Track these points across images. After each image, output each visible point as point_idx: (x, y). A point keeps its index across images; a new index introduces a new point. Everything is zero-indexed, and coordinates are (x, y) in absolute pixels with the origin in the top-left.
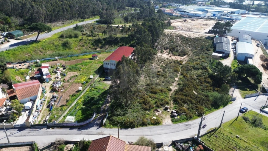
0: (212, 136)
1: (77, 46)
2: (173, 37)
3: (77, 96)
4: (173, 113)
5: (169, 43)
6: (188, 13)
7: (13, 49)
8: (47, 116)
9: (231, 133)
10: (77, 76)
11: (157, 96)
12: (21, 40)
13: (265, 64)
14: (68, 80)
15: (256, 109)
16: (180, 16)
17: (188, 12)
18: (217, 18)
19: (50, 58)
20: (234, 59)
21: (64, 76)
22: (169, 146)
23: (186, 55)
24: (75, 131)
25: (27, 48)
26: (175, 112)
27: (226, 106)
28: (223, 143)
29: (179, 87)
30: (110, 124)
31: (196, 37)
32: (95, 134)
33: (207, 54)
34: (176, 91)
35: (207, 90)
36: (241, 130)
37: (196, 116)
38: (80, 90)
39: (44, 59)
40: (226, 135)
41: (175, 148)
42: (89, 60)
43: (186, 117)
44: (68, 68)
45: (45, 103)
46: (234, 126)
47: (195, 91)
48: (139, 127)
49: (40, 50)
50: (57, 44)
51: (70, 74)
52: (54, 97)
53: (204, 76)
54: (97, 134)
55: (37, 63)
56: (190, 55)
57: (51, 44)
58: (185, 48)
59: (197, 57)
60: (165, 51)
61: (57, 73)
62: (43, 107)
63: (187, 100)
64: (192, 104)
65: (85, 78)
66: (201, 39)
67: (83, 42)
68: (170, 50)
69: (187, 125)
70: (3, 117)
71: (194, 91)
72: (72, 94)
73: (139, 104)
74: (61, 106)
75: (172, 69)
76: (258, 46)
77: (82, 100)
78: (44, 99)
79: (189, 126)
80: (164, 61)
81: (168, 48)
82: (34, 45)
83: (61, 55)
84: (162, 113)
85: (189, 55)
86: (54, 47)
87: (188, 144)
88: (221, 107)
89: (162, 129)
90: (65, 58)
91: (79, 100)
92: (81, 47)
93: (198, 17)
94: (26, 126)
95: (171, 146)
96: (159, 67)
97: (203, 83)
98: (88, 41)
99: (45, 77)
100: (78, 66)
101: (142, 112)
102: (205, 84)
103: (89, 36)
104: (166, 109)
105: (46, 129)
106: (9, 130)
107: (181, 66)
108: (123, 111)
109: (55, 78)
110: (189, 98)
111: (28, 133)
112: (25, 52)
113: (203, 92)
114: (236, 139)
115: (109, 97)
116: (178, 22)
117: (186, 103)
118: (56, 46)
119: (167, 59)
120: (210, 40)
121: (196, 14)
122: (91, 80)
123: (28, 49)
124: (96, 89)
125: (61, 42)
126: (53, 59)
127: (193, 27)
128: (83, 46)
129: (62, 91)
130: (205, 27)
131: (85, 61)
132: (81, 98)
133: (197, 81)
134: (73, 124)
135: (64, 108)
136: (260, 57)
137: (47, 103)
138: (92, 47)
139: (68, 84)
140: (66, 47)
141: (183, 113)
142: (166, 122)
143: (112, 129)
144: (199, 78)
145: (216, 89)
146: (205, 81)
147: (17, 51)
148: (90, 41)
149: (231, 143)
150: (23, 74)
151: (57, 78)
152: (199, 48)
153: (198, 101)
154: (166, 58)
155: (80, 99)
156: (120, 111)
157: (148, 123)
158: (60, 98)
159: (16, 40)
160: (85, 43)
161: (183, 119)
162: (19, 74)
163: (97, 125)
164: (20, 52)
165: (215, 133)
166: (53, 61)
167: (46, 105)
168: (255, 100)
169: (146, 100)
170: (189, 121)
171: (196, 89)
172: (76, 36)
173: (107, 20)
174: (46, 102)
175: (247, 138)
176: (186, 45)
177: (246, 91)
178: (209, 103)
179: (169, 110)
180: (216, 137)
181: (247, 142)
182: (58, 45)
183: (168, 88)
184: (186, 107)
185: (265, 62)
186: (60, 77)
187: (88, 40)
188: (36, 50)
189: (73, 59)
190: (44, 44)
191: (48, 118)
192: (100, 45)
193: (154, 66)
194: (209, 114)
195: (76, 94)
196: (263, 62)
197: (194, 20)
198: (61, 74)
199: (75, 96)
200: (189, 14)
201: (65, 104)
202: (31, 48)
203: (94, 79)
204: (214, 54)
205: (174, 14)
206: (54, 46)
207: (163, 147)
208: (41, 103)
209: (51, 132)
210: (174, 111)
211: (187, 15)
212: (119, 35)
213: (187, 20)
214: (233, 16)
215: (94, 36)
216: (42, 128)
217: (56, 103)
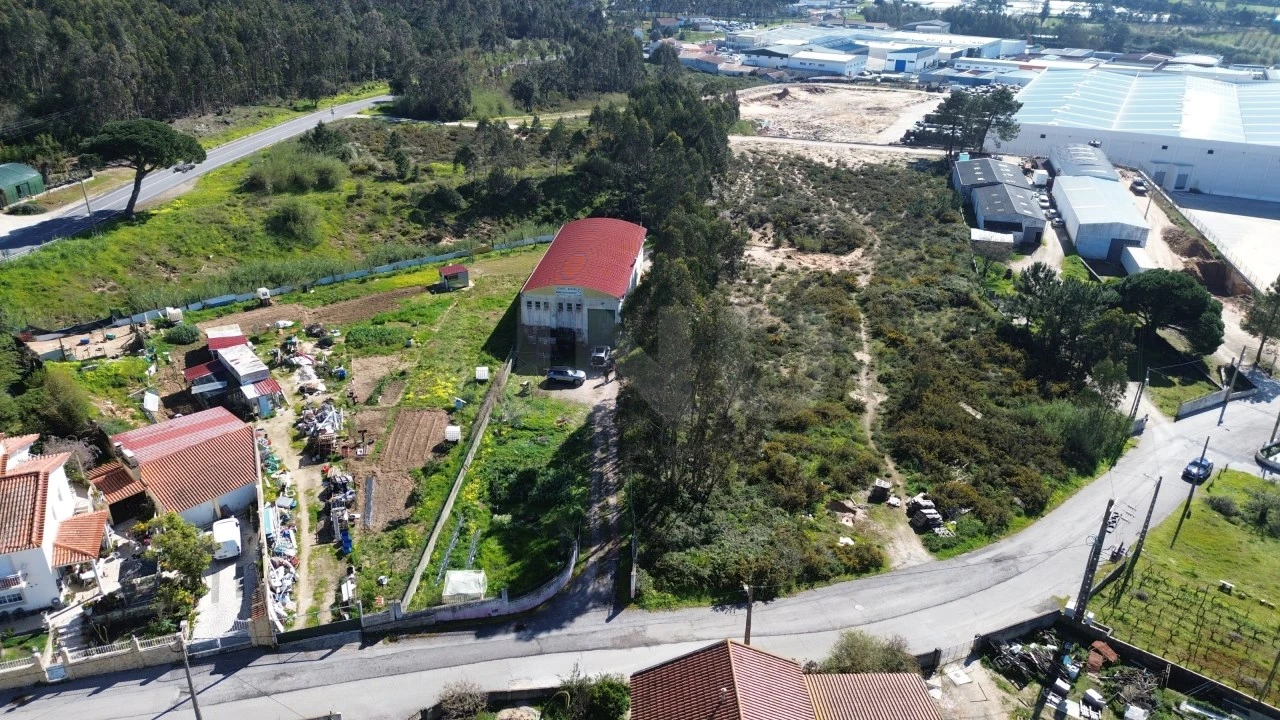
0: (1125, 599)
1: (341, 230)
2: (773, 169)
3: (449, 471)
4: (925, 511)
5: (764, 196)
6: (785, 61)
7: (24, 259)
8: (341, 582)
9: (1195, 576)
10: (403, 373)
11: (811, 439)
12: (43, 211)
13: (1197, 269)
14: (371, 398)
15: (1242, 459)
16: (753, 74)
17: (786, 56)
18: (915, 79)
19: (232, 297)
20: (1066, 254)
21: (341, 377)
22: (967, 664)
23: (858, 246)
24: (506, 640)
25: (92, 250)
26: (930, 508)
27: (1120, 461)
28: (1183, 622)
29: (892, 392)
30: (659, 588)
31: (872, 167)
32: (609, 644)
33: (946, 235)
34: (884, 411)
35: (1014, 394)
36: (1227, 558)
37: (1019, 515)
38: (455, 443)
39: (198, 305)
40: (1176, 584)
41: (997, 670)
42: (428, 296)
43: (979, 523)
44: (343, 340)
45: (299, 521)
46: (1189, 542)
47: (968, 404)
48: (795, 588)
49: (163, 258)
50: (243, 223)
51: (366, 370)
52: (333, 487)
53: (973, 333)
54: (618, 642)
55: (169, 324)
56: (876, 247)
57: (213, 226)
58: (840, 215)
59: (910, 253)
60: (756, 235)
61: (299, 366)
62: (298, 540)
63: (954, 448)
64: (980, 462)
65: (447, 379)
66: (894, 174)
67: (366, 210)
68: (776, 225)
69: (998, 560)
70: (112, 609)
71: (963, 405)
72: (419, 465)
73: (750, 483)
74: (388, 529)
75: (823, 312)
76: (1140, 193)
77: (475, 486)
78: (288, 502)
79: (1011, 562)
80: (773, 280)
81: (768, 220)
82: (124, 234)
83: (278, 276)
84: (871, 515)
85: (872, 244)
86: (231, 242)
87: (1045, 642)
88: (1103, 467)
89: (898, 588)
90: (305, 290)
91: (462, 488)
92: (362, 232)
93: (836, 75)
94: (254, 642)
95: (976, 664)
96: (760, 306)
97: (987, 366)
98: (390, 204)
99: (250, 391)
100: (389, 326)
101: (783, 520)
102: (994, 372)
103: (385, 178)
104: (880, 496)
105: (361, 648)
106: (167, 676)
107: (854, 295)
108: (693, 525)
109: (297, 394)
110: (962, 439)
111: (276, 678)
112: (87, 274)
113: (1000, 404)
114: (1224, 600)
115: (602, 462)
116: (752, 100)
117: (952, 459)
118: (241, 235)
119: (781, 268)
120: (934, 176)
121: (822, 63)
122: (482, 390)
123: (100, 254)
124: (525, 428)
125: (259, 213)
126: (245, 297)
127: (827, 123)
128: (371, 228)
129: (359, 451)
130: (877, 117)
131: (415, 300)
132: (468, 480)
133: (953, 360)
134: (487, 606)
135: (412, 533)
136: (1165, 239)
137: (311, 520)
138: (417, 231)
139: (378, 415)
140: (291, 235)
141: (962, 506)
142: (904, 554)
143: (677, 614)
144: (960, 343)
145: (1055, 388)
146: (992, 359)
147: (46, 268)
148: (400, 202)
149: (1209, 616)
150: (121, 385)
151: (311, 394)
152: (900, 212)
153: (1002, 449)
154: (774, 266)
155: (465, 483)
156: (679, 527)
157: (832, 571)
158: (368, 491)
159: (12, 217)
160: (376, 211)
161: (973, 536)
162: (102, 386)
163: (601, 600)
164: (66, 276)
165: (1130, 583)
166: (247, 309)
167: (310, 530)
168: (1220, 422)
169: (779, 462)
170: (997, 539)
171: (971, 397)
172: (325, 183)
173: (438, 100)
174: (304, 516)
175: (1260, 587)
176: (842, 203)
177: (1172, 390)
178: (1053, 450)
179: (893, 500)
180: (1141, 598)
181: (1272, 608)
182: (249, 229)
183: (846, 398)
184: (959, 478)
185: (1195, 258)
186: (322, 387)
187: (388, 200)
188: (139, 262)
189: (349, 294)
190: (178, 229)
191: (348, 591)
192: (450, 220)
193: (739, 304)
194: (1069, 502)
195: (442, 461)
196: (1184, 259)
197: (823, 91)
198: (323, 372)
199: (437, 471)
200: (792, 63)
201: (406, 514)
202: (115, 249)
203: (496, 381)
204: (977, 234)
205: (722, 67)
206: (229, 237)
207: (942, 673)
208: (283, 524)
209: (388, 657)
210: (919, 498)
211: (784, 67)
212: (534, 171)
213: (790, 90)
214: (982, 68)
215: (409, 175)
216: (336, 647)
217: (357, 516)
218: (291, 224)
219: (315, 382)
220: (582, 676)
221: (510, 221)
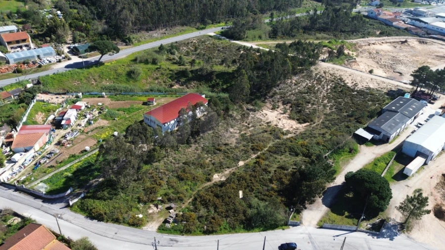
1: (148, 78)
2: (322, 82)
3: (77, 158)
5: (301, 93)
6: (426, 25)
8: (25, 176)
10: (103, 127)
11: (179, 184)
12: (87, 58)
14: (88, 132)
20: (393, 150)
21: (90, 124)
23: (308, 122)
25: (79, 73)
29: (229, 179)
31: (368, 89)
33: (349, 127)
34: (216, 184)
38: (86, 151)
39: (89, 94)
42: (140, 105)
43: (183, 228)
44: (105, 113)
45: (37, 158)
47: (244, 192)
49: (95, 78)
50: (121, 71)
51: (98, 123)
57: (113, 71)
58: (321, 107)
59: (324, 131)
60: (282, 107)
61: (86, 117)
62: (31, 163)
63: (211, 204)
64: (215, 211)
65: (109, 132)
66: (373, 95)
67: (159, 73)
68: (291, 107)
71: (241, 192)
72: (74, 154)
74: (49, 167)
75: (254, 144)
77: (79, 164)
78: (40, 153)
79: (175, 242)
80: (258, 127)
81: (290, 103)
82: (92, 69)
83: (116, 89)
84: (160, 212)
85: (314, 123)
90: (116, 95)
91: (76, 163)
92: (154, 79)
96: (237, 135)
99: (64, 122)
100: (119, 112)
101: (133, 203)
103: (175, 63)
104: (169, 208)
105: (13, 191)
107: (277, 140)
108: (109, 194)
109: (77, 125)
112: (74, 79)
113: (256, 196)
116: (386, 43)
117: (207, 207)
118: (119, 75)
119: (268, 123)
123: (81, 74)
125: (128, 69)
127: (406, 59)
128: (157, 78)
129: (68, 145)
131: (136, 106)
132: (80, 161)
134: (42, 194)
135: (50, 170)
137: (39, 159)
138: (170, 82)
139: (84, 137)
140: (131, 77)
142: (151, 226)
144: (280, 171)
146: (280, 180)
148: (171, 72)
150: (49, 112)
151: (79, 126)
152: (347, 112)
154: (268, 121)
155: (78, 162)
156: (105, 193)
157: (124, 221)
158: (58, 156)
159: (78, 58)
161: (176, 230)
162: (45, 111)
164: (69, 79)
166: (99, 97)
167: (36, 161)
171: (250, 189)
172: (154, 62)
174: (39, 157)
176: (329, 102)
177: (338, 217)
179: (172, 211)
182: (121, 73)
183: (211, 175)
184: (201, 212)
186: (83, 125)
187: (168, 71)
188: (89, 78)
189: (124, 99)
190: (104, 70)
191: (24, 178)
192: (183, 80)
193: (231, 132)
195: (78, 155)
197: (426, 43)
198: (88, 121)
199: (75, 157)
200: (429, 26)
201: (56, 165)
202: (86, 73)
204: (360, 131)
205: (395, 23)
206: (115, 75)
208: (33, 157)
209: (14, 196)
211: (425, 28)
213: (408, 40)
215: (182, 63)
216: (10, 189)
217: (48, 161)
218: (132, 74)
219: (84, 123)
221: (201, 84)
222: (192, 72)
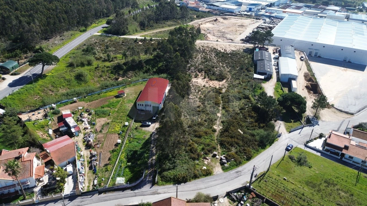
0: (262, 181)
1: (94, 77)
2: (207, 53)
3: (118, 151)
4: (223, 160)
5: (203, 62)
6: (218, 8)
7: (17, 92)
8: (94, 180)
9: (279, 176)
10: (108, 123)
11: (202, 140)
12: (19, 74)
13: (310, 85)
14: (101, 131)
15: (301, 144)
16: (209, 12)
17: (218, 6)
18: (253, 14)
19: (68, 100)
20: (277, 82)
21: (94, 124)
22: (224, 198)
23: (225, 79)
24: (129, 192)
25: (33, 88)
26: (225, 159)
27: (273, 145)
28: (273, 187)
29: (224, 126)
30: (162, 181)
31: (233, 51)
32: (150, 194)
33: (248, 76)
34: (220, 131)
35: (252, 127)
36: (288, 171)
37: (245, 160)
38: (119, 144)
39: (60, 103)
40: (274, 178)
41: (230, 199)
42: (115, 99)
43: (235, 163)
44: (94, 113)
45: (85, 164)
46: (281, 167)
47: (240, 130)
48: (191, 180)
49: (50, 88)
50: (69, 77)
51: (100, 122)
52: (92, 156)
53: (247, 107)
54: (152, 193)
55: (53, 109)
56: (229, 79)
57: (62, 79)
58: (222, 68)
59: (237, 82)
60: (200, 74)
61: (84, 121)
62: (85, 169)
63: (234, 143)
64: (239, 146)
65: (119, 125)
66: (239, 54)
67: (100, 71)
68: (205, 73)
69: (237, 172)
70: (47, 187)
71: (239, 130)
72: (112, 149)
73: (186, 152)
74: (104, 166)
75: (212, 101)
76: (302, 60)
77: (124, 155)
78: (82, 160)
79: (240, 173)
80: (202, 90)
81: (203, 70)
82: (41, 82)
83: (78, 93)
84: (212, 161)
85: (228, 79)
86: (67, 83)
87: (241, 193)
88: (267, 147)
89: (214, 179)
90: (85, 97)
91: (121, 155)
92: (99, 77)
93: (231, 13)
94: (76, 194)
95: (226, 197)
96: (197, 99)
97: (248, 118)
98: (106, 69)
99: (73, 130)
100: (105, 109)
101: (191, 163)
102: (249, 120)
103: (105, 61)
104: (214, 156)
105: (99, 195)
106: (59, 202)
107: (221, 95)
108: (171, 164)
109: (84, 129)
110: (236, 140)
111: (81, 202)
112: (32, 94)
113: (248, 129)
114: (284, 182)
115: (153, 148)
116: (207, 22)
117: (233, 145)
118: (69, 81)
119: (204, 86)
120: (249, 54)
121: (228, 9)
122: (127, 128)
123: (35, 89)
124: (136, 139)
125: (73, 74)
126: (71, 101)
127: (226, 31)
128: (101, 76)
129: (98, 146)
130: (241, 29)
131: (111, 100)
132: (122, 153)
133: (240, 116)
134: (125, 186)
135: (109, 167)
136: (304, 76)
137: (88, 164)
139: (102, 135)
140: (81, 80)
141: (232, 159)
142: (217, 171)
143: (165, 187)
144: (243, 111)
145: (262, 125)
146: (249, 116)
147: (23, 94)
148: (108, 68)
149: (279, 186)
150: (43, 128)
151: (87, 129)
152: (238, 67)
153: (245, 143)
154: (203, 85)
155: (121, 154)
156: (168, 165)
157: (200, 175)
158: (100, 156)
159: (12, 76)
160: (103, 71)
161: (233, 166)
162: (39, 128)
163: (149, 182)
164: (27, 96)
165: (264, 178)
166: (71, 103)
167: (87, 166)
168: (300, 133)
169: (193, 148)
170: (239, 167)
171: (241, 127)
172: (89, 64)
173: (119, 30)
174: (86, 163)
175: (293, 179)
176: (223, 64)
177: (291, 124)
178: (256, 143)
179: (217, 157)
180: (265, 181)
181: (294, 184)
182: (70, 79)
183: (212, 128)
184: (234, 150)
185: (310, 82)
186: (89, 128)
187: (106, 68)
188: (44, 90)
189: (95, 99)
190: (53, 80)
191: (96, 182)
192: (121, 72)
193: (192, 99)
194: (257, 156)
195: (116, 148)
196: (307, 83)
197: (227, 19)
198: (90, 123)
199: (115, 151)
200: (220, 8)
201: (108, 162)
202: (38, 87)
203: (129, 126)
204: (256, 76)
205: (200, 9)
206: (66, 82)
207: (218, 200)
208: (82, 165)
209: (104, 197)
210: (222, 157)
212: (143, 57)
213: (218, 18)
214: (272, 11)
215: (111, 59)
216: (93, 195)
217: (98, 163)
218: (81, 77)
219: (88, 126)
220: (143, 202)
221: (136, 72)
222: (125, 64)
